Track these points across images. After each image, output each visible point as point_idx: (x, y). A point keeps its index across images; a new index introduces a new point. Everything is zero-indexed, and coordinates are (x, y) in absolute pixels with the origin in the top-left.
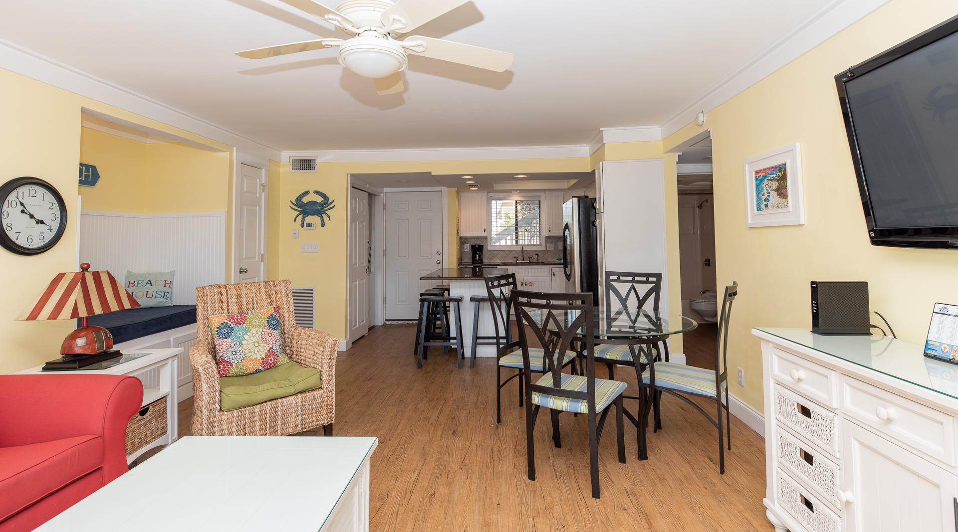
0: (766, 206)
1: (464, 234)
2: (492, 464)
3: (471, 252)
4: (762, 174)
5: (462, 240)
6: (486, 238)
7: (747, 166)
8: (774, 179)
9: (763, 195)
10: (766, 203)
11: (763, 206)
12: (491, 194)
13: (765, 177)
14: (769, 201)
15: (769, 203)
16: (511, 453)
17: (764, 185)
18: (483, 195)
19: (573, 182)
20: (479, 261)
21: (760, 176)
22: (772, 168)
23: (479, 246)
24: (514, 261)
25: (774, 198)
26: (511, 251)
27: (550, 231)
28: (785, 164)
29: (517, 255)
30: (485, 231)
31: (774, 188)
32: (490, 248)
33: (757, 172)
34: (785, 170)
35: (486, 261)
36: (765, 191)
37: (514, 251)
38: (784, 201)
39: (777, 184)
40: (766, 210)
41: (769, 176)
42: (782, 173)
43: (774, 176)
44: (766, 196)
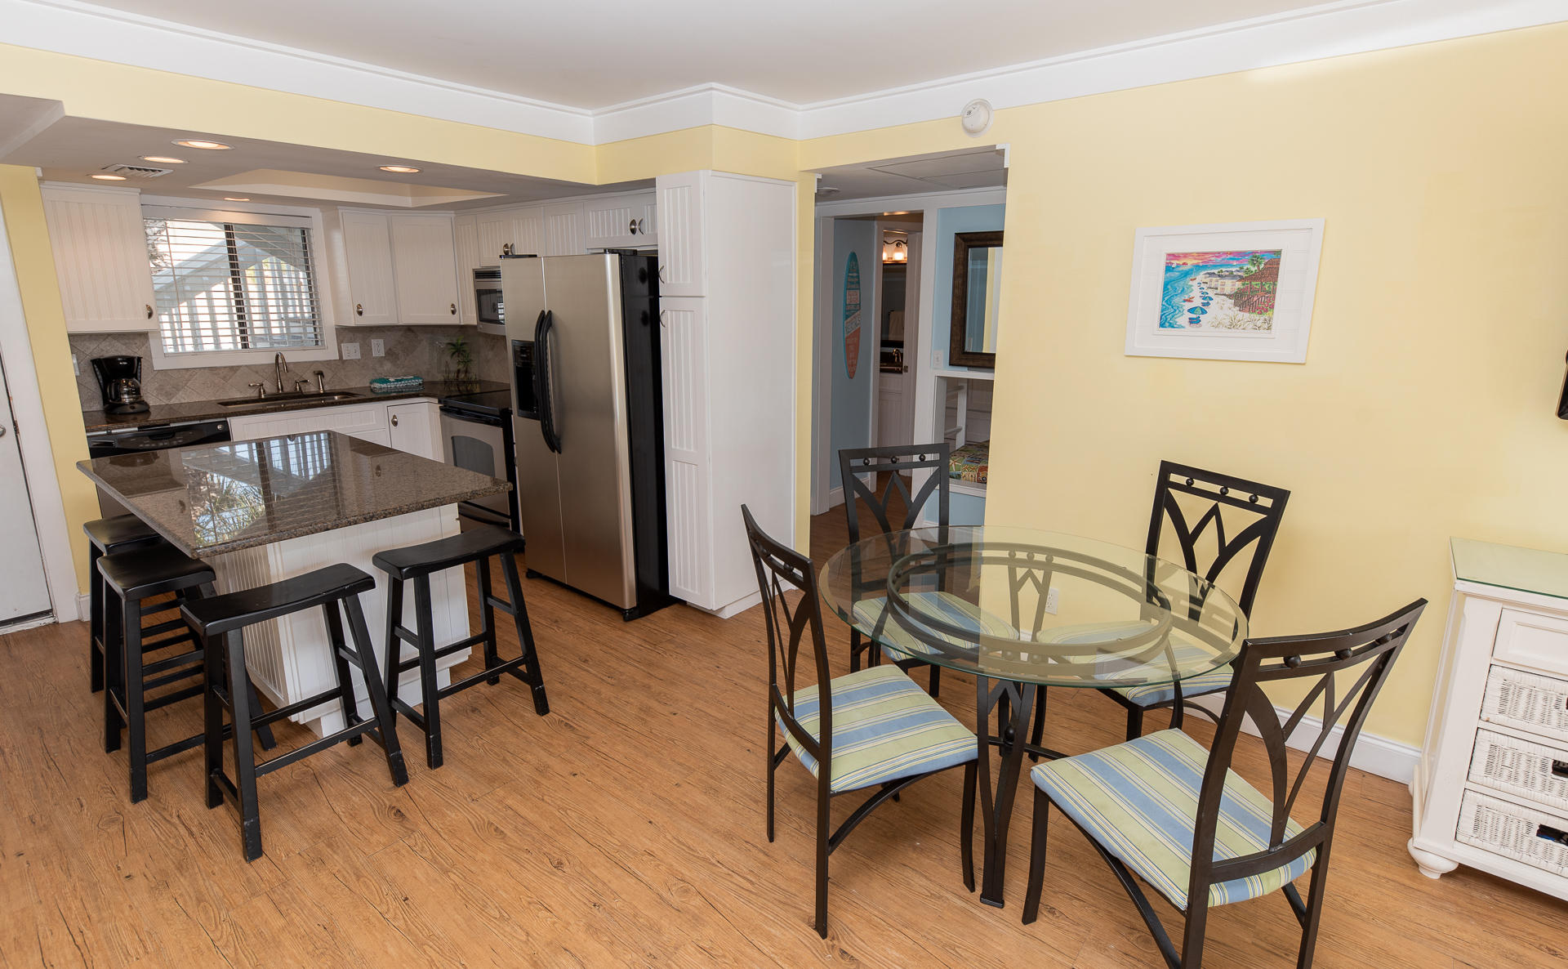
1: (81, 324)
4: (1190, 262)
6: (143, 336)
7: (1144, 240)
8: (1231, 275)
9: (1189, 300)
10: (1194, 316)
11: (1183, 319)
12: (149, 199)
13: (1198, 268)
15: (1205, 318)
17: (1195, 283)
18: (126, 199)
20: (137, 407)
21: (1184, 264)
22: (1231, 253)
23: (126, 360)
24: (253, 394)
25: (1222, 309)
26: (234, 370)
27: (359, 313)
28: (1278, 253)
30: (150, 315)
31: (1228, 290)
32: (159, 364)
33: (1172, 256)
34: (1274, 264)
35: (151, 401)
36: (1196, 293)
37: (246, 366)
38: (1259, 319)
39: (1239, 285)
40: (1193, 329)
41: (1215, 266)
42: (1262, 266)
43: (1233, 269)
44: (1198, 302)
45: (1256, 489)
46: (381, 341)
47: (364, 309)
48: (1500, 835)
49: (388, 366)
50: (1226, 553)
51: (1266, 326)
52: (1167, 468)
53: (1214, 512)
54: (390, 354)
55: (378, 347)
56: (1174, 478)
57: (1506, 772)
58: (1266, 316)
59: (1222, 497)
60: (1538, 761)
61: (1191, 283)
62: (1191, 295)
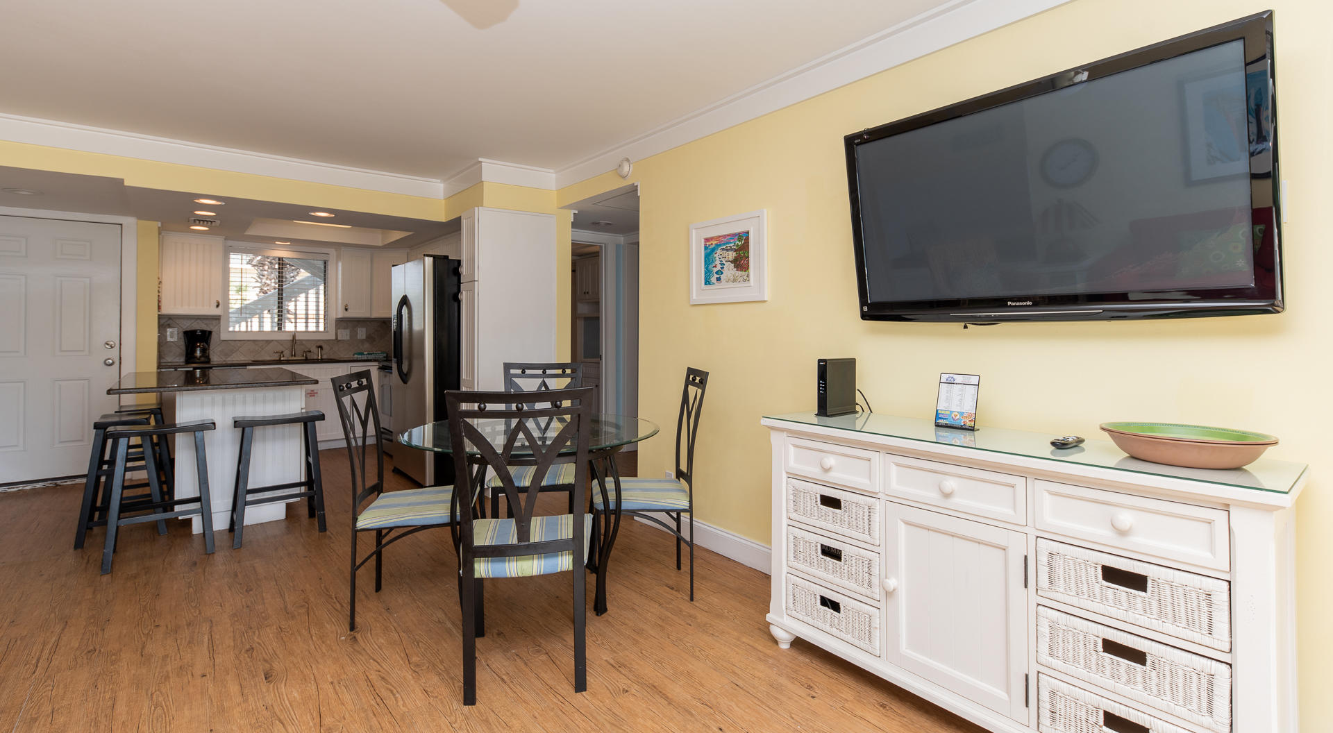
0: (718, 279)
1: (168, 310)
2: (382, 705)
3: (182, 344)
4: (714, 242)
5: (165, 322)
6: (217, 318)
7: (694, 231)
8: (731, 249)
9: (715, 267)
10: (718, 276)
11: (713, 279)
12: (230, 243)
13: (717, 245)
14: (722, 273)
15: (722, 277)
16: (407, 674)
17: (716, 255)
18: (218, 242)
19: (397, 235)
20: (203, 359)
21: (712, 244)
22: (730, 235)
23: (203, 332)
24: (276, 357)
25: (730, 271)
26: (268, 342)
27: (346, 310)
28: (748, 232)
29: (280, 348)
30: (218, 306)
31: (730, 259)
32: (224, 337)
33: (707, 240)
34: (747, 239)
35: (215, 358)
36: (718, 262)
37: (276, 341)
38: (744, 274)
39: (735, 254)
40: (719, 284)
41: (724, 244)
42: (742, 242)
43: (731, 245)
44: (719, 267)
46: (364, 330)
47: (349, 308)
49: (367, 345)
51: (747, 278)
52: (690, 373)
54: (370, 338)
55: (362, 333)
56: (691, 377)
57: (802, 555)
58: (747, 272)
60: (815, 545)
62: (716, 263)
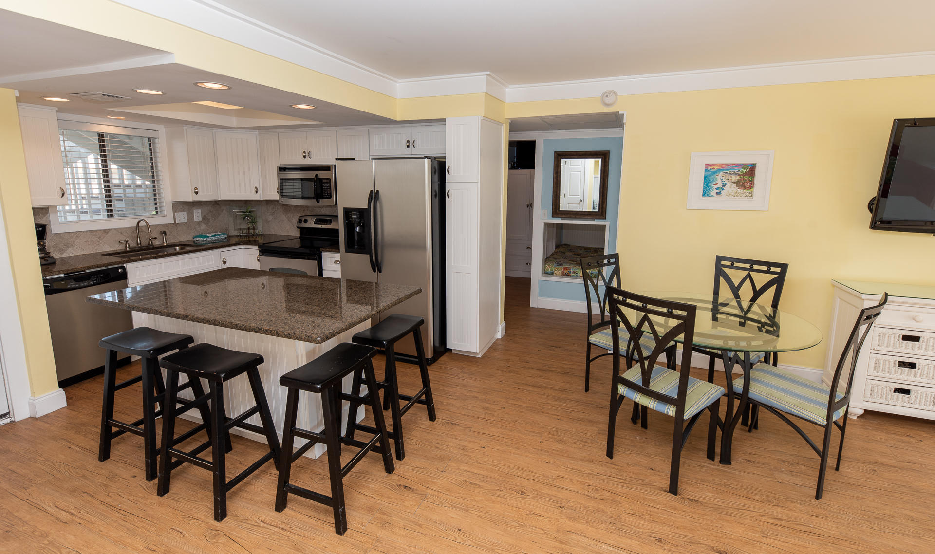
7: (695, 158)
8: (735, 174)
9: (716, 184)
11: (713, 193)
15: (723, 192)
22: (734, 164)
25: (731, 188)
27: (196, 193)
28: (755, 164)
30: (63, 195)
31: (733, 181)
32: (55, 229)
33: (708, 165)
34: (754, 169)
36: (719, 181)
37: (115, 229)
38: (747, 192)
39: (738, 178)
40: (718, 196)
41: (727, 170)
42: (748, 170)
43: (736, 171)
44: (720, 185)
45: (770, 264)
46: (200, 211)
48: (880, 395)
49: (203, 227)
50: (757, 294)
51: (750, 195)
52: (719, 259)
53: (749, 276)
54: (205, 219)
55: (198, 215)
56: (723, 263)
57: (881, 369)
58: (750, 191)
59: (751, 269)
60: (892, 362)
61: (717, 177)
62: (717, 182)
